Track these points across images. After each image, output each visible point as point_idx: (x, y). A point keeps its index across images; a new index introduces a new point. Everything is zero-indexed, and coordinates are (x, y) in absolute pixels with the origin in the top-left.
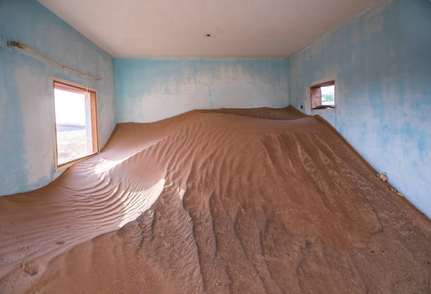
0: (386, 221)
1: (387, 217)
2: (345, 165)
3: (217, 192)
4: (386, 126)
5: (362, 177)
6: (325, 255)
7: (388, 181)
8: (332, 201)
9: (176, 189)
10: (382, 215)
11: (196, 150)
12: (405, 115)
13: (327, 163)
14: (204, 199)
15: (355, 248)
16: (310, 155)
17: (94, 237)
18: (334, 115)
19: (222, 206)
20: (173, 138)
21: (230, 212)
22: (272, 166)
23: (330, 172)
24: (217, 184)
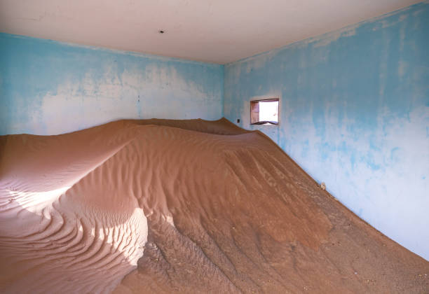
0: (335, 220)
1: (334, 217)
2: (296, 178)
3: (204, 215)
4: (326, 144)
5: (310, 188)
6: (306, 253)
7: (327, 190)
8: (297, 210)
9: (161, 217)
10: (330, 216)
11: (158, 172)
12: (342, 135)
13: (283, 178)
14: (195, 223)
15: (322, 244)
16: (268, 171)
17: (120, 278)
18: (276, 131)
19: (215, 228)
20: (121, 157)
21: (224, 232)
22: (241, 184)
23: (288, 185)
24: (199, 206)
